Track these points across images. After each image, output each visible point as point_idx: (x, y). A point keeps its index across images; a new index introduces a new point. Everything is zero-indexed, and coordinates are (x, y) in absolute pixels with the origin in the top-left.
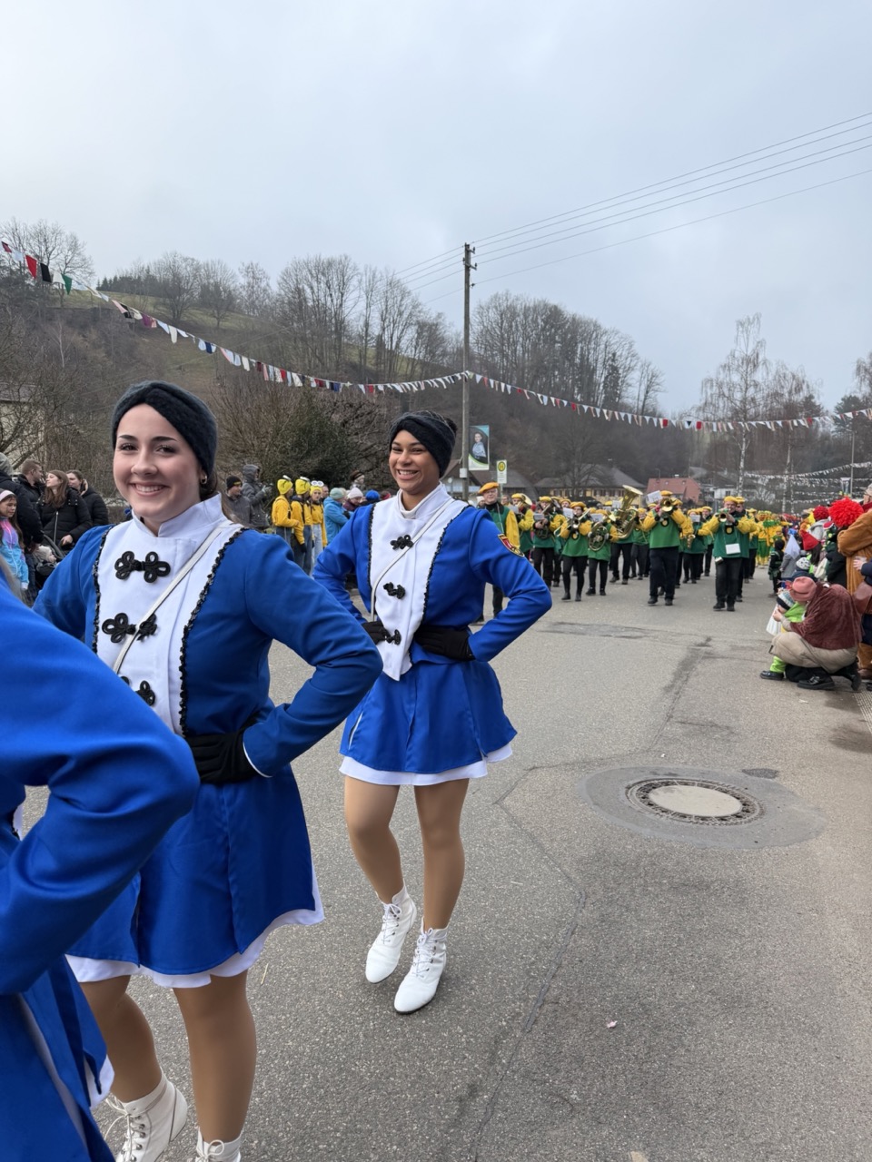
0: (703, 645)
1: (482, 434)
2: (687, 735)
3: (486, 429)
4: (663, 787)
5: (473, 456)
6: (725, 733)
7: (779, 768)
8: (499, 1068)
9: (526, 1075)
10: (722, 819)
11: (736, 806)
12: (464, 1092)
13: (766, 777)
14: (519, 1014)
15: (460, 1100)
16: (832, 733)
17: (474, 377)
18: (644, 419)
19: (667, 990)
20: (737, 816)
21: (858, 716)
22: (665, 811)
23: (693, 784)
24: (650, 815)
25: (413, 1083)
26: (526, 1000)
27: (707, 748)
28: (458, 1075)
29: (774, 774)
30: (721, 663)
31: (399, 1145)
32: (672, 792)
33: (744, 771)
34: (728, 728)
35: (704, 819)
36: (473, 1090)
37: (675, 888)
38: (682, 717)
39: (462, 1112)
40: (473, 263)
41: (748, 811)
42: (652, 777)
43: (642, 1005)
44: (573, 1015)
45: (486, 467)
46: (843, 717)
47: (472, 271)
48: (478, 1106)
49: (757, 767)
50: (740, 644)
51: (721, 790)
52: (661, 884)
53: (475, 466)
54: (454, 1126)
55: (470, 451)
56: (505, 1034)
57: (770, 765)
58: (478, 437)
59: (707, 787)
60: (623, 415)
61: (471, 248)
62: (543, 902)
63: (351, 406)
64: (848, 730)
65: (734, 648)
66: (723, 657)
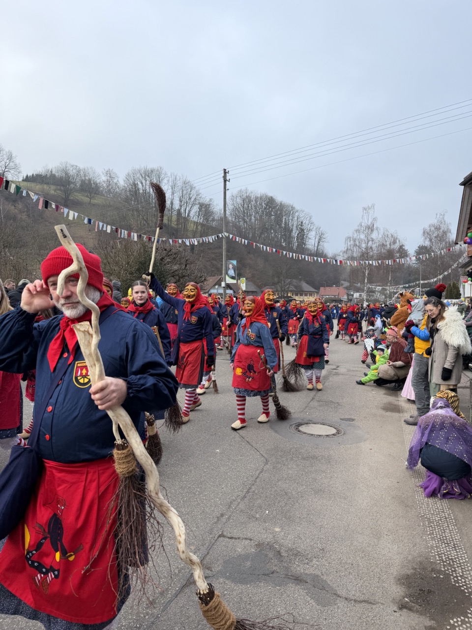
0: (335, 369)
1: (233, 265)
2: (320, 406)
3: (235, 262)
4: (305, 425)
5: (228, 276)
6: (336, 405)
7: (356, 418)
8: (231, 509)
9: (242, 511)
10: (327, 436)
11: (334, 431)
12: (219, 515)
13: (349, 421)
14: (239, 495)
15: (218, 517)
16: (383, 405)
17: (229, 235)
18: (314, 259)
19: (295, 488)
20: (334, 435)
21: (397, 399)
22: (305, 433)
23: (318, 424)
24: (298, 434)
25: (201, 514)
26: (243, 492)
27: (327, 410)
28: (217, 511)
29: (353, 420)
30: (341, 377)
31: (196, 528)
32: (309, 426)
33: (341, 419)
34: (338, 403)
35: (320, 436)
36: (222, 515)
37: (304, 459)
38: (319, 399)
39: (218, 520)
40: (228, 179)
41: (338, 433)
42: (301, 421)
43: (285, 493)
44: (260, 496)
45: (234, 281)
46: (390, 399)
47: (227, 182)
48: (224, 519)
49: (345, 417)
50: (352, 369)
51: (329, 426)
52: (298, 457)
53: (229, 281)
54: (215, 523)
55: (227, 273)
56: (234, 501)
57: (353, 417)
58: (231, 266)
59: (324, 425)
60: (303, 256)
61: (227, 171)
62: (252, 462)
63: (165, 250)
64: (390, 404)
65: (349, 370)
66: (342, 375)
